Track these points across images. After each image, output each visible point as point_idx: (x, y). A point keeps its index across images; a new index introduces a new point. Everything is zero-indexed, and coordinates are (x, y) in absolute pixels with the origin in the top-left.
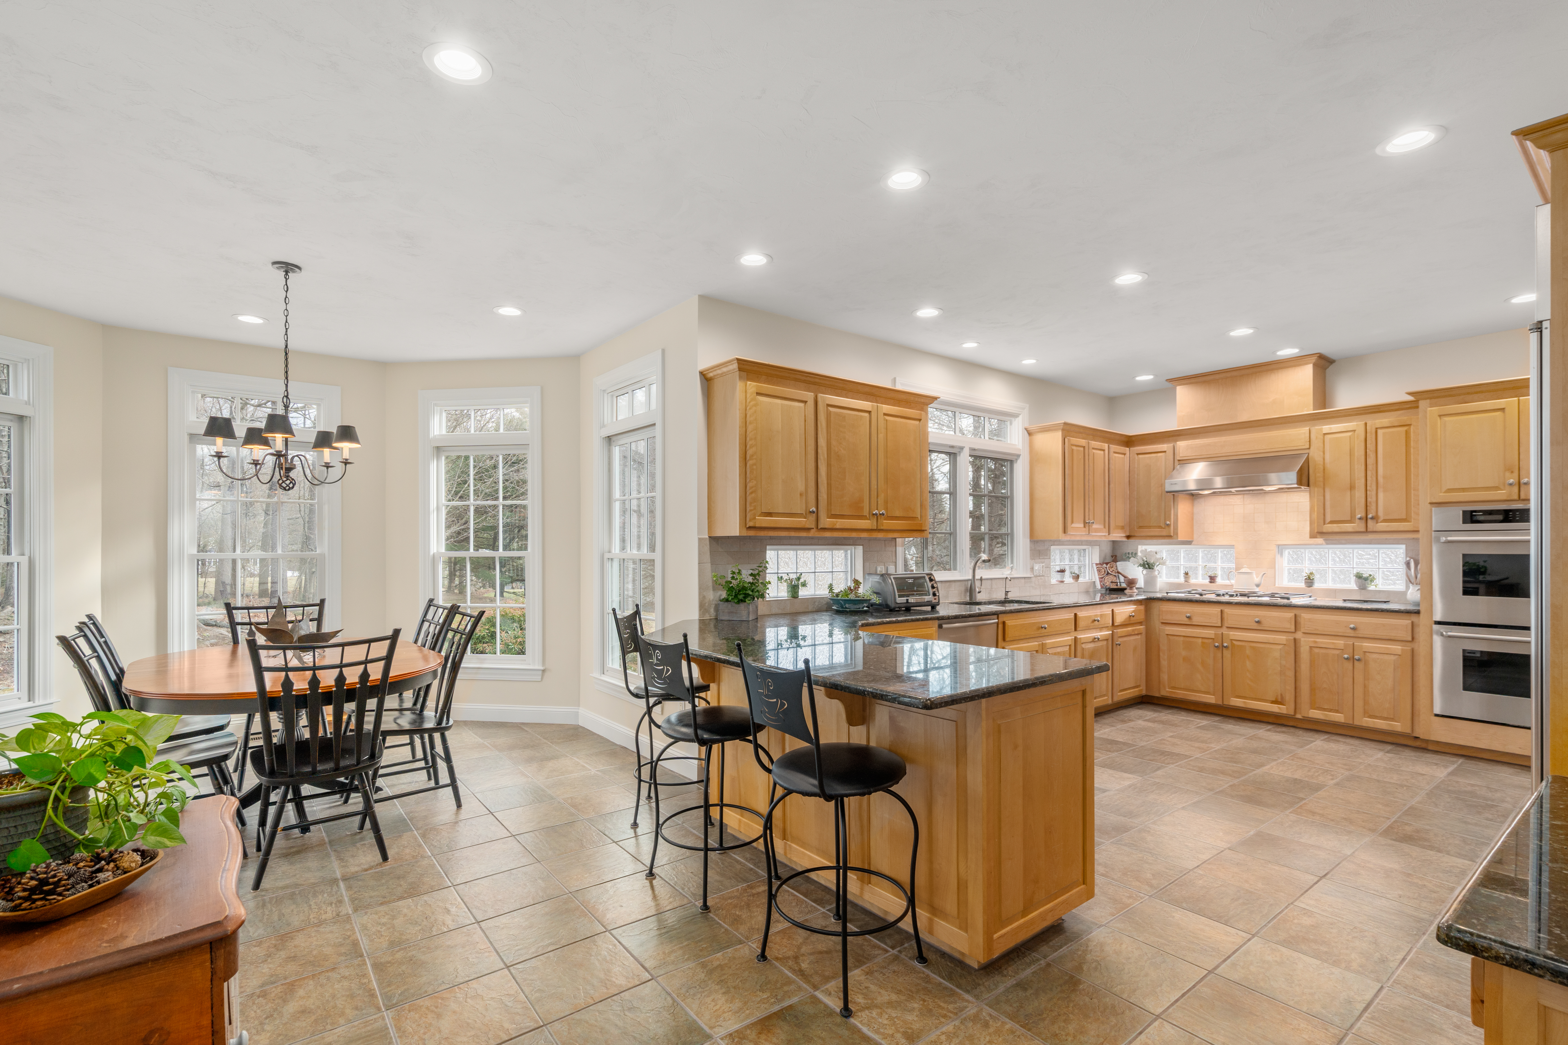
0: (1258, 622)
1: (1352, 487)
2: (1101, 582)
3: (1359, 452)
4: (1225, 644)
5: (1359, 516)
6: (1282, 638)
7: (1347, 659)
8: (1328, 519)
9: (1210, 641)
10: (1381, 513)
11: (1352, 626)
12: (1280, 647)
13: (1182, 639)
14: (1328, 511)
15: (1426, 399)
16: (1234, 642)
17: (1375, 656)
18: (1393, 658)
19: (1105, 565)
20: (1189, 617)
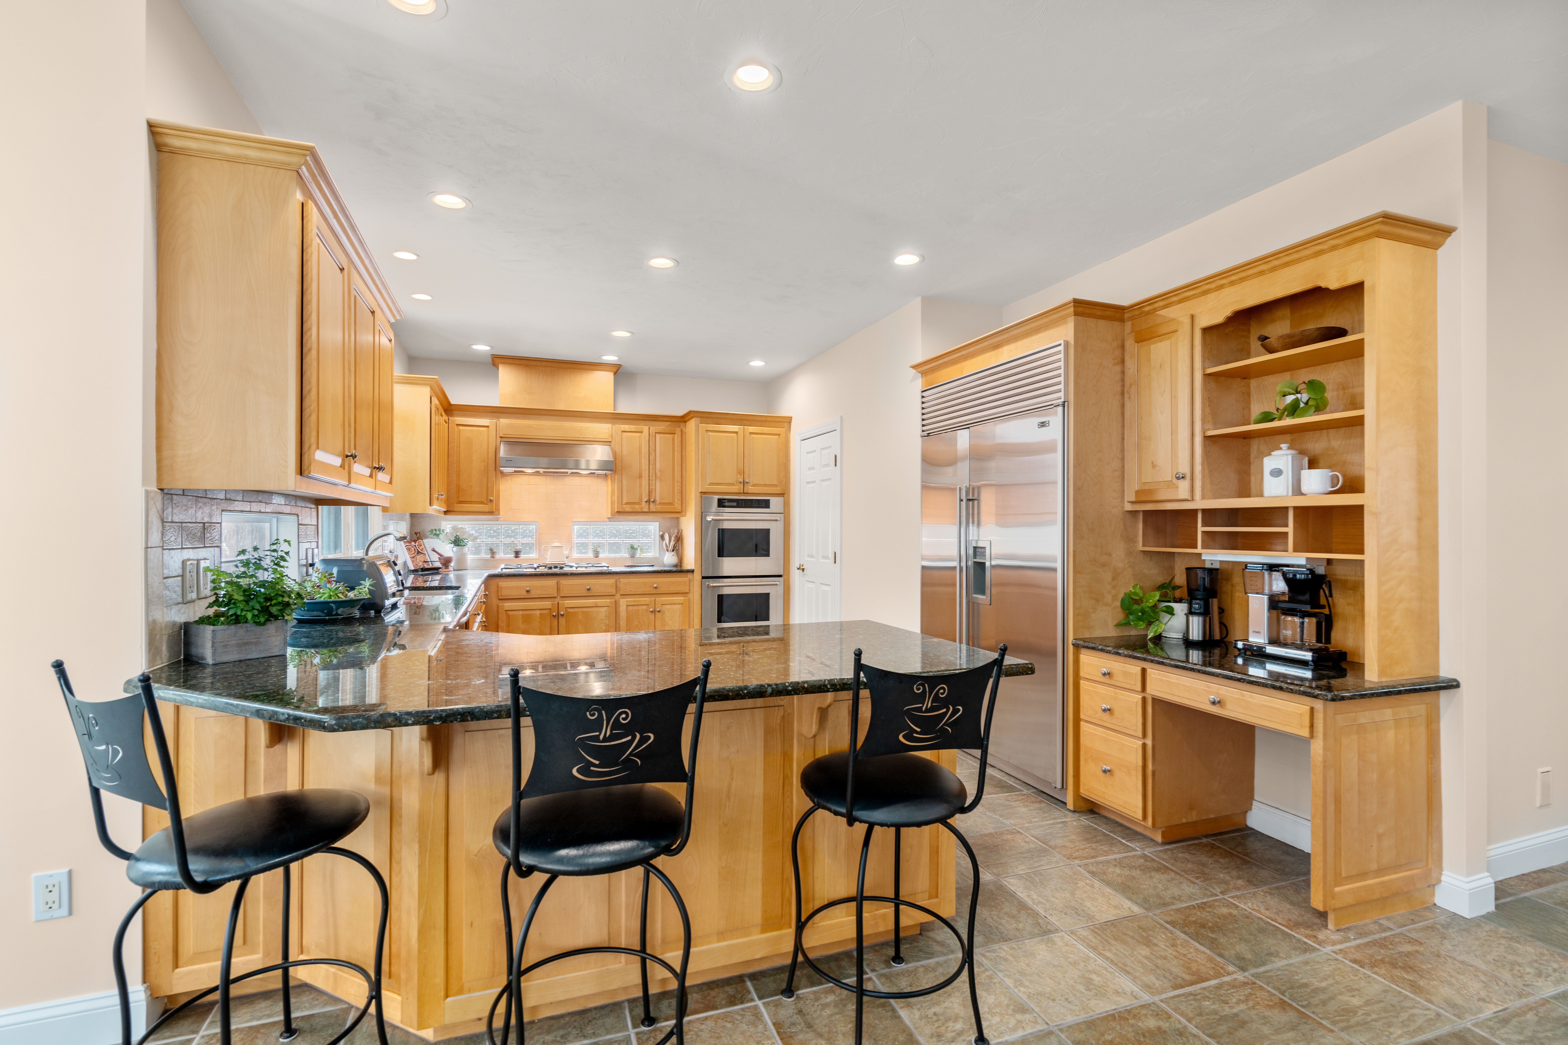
0: (589, 590)
1: (640, 477)
2: (413, 562)
3: (645, 450)
4: (562, 613)
5: (645, 500)
6: (607, 601)
7: (652, 612)
8: (625, 501)
9: (548, 611)
10: (658, 499)
11: (655, 586)
12: (605, 609)
13: (521, 613)
14: (625, 494)
15: (698, 417)
16: (569, 610)
17: (668, 606)
18: (678, 606)
19: (413, 543)
20: (528, 591)
